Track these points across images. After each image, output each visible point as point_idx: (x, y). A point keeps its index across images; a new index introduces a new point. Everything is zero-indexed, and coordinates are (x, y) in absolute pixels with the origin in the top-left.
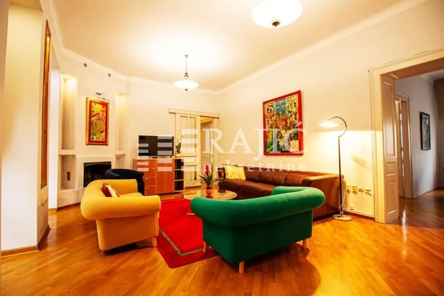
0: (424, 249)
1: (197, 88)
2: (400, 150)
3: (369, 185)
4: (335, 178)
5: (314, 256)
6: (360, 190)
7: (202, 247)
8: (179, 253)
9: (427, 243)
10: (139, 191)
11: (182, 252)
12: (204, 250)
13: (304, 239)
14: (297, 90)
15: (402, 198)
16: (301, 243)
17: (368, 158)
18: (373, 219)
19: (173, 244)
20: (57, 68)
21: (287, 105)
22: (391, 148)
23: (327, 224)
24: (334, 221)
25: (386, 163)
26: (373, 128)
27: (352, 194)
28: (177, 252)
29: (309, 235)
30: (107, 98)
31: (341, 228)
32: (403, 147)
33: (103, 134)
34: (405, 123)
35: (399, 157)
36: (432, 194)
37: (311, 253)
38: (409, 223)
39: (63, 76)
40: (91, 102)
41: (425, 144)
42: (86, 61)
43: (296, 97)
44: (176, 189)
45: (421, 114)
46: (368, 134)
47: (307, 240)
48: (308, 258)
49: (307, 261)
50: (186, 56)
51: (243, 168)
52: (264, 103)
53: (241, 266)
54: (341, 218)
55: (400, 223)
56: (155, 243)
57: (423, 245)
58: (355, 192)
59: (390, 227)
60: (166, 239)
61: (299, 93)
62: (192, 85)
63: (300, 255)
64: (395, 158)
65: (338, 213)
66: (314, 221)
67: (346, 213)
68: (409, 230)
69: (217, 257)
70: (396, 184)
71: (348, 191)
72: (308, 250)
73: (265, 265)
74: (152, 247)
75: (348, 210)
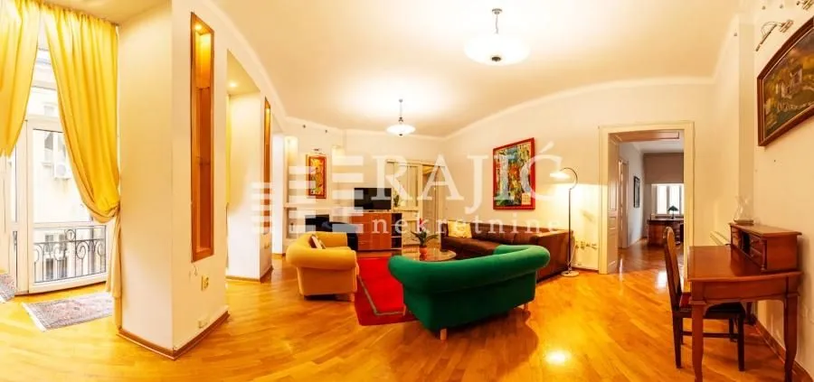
0: (633, 290)
1: (412, 133)
2: (620, 205)
3: (595, 240)
4: (564, 234)
5: (535, 319)
6: (587, 245)
7: (402, 310)
8: (375, 311)
9: (636, 286)
10: (349, 245)
11: (379, 312)
12: (404, 313)
13: (525, 302)
14: (531, 137)
15: (620, 248)
16: (522, 307)
17: (595, 212)
18: (597, 271)
19: (372, 303)
20: (280, 131)
21: (519, 153)
22: (614, 203)
23: (555, 282)
24: (562, 279)
25: (610, 218)
26: (600, 182)
27: (580, 249)
28: (373, 310)
29: (531, 298)
30: (324, 153)
31: (569, 285)
32: (622, 205)
33: (322, 188)
34: (624, 184)
35: (619, 212)
36: (640, 243)
37: (532, 317)
38: (625, 271)
39: (287, 138)
40: (310, 158)
41: (636, 203)
42: (305, 122)
43: (529, 144)
44: (393, 246)
45: (635, 178)
46: (595, 189)
47: (530, 303)
48: (527, 323)
49: (526, 326)
50: (401, 101)
51: (468, 225)
52: (495, 150)
53: (443, 334)
54: (569, 275)
55: (618, 272)
56: (353, 298)
57: (633, 288)
58: (582, 248)
59: (611, 276)
60: (366, 296)
61: (532, 141)
62: (407, 129)
63: (519, 320)
64: (616, 213)
65: (567, 269)
66: (538, 282)
67: (574, 269)
68: (625, 277)
69: (415, 322)
70: (616, 238)
71: (577, 247)
72: (530, 313)
73: (476, 333)
74: (349, 301)
75: (576, 265)
